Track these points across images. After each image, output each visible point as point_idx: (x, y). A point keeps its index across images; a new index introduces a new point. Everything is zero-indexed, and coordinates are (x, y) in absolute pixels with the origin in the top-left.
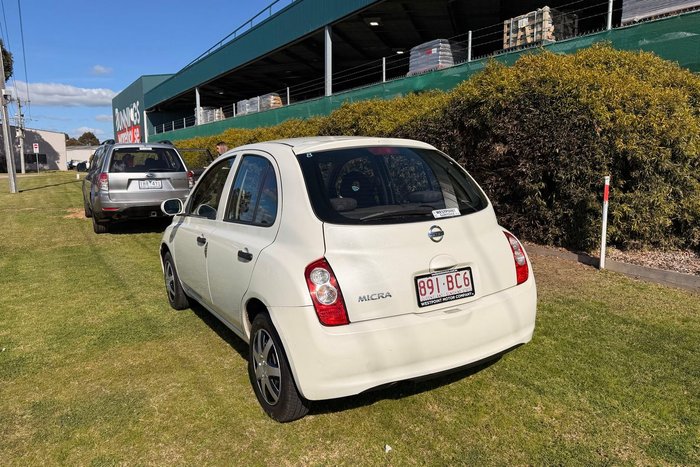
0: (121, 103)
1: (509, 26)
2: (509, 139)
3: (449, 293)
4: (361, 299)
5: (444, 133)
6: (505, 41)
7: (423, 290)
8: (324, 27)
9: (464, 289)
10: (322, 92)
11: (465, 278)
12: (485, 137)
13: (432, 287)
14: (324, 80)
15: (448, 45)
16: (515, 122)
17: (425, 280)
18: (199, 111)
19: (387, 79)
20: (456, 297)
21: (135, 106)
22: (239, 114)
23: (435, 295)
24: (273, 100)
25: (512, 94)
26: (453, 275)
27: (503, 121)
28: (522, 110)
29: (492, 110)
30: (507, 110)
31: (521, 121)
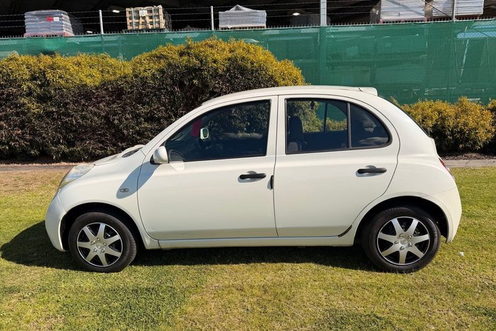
1: (130, 12)
6: (128, 24)
15: (68, 17)
27: (218, 83)
28: (231, 77)
29: (211, 75)
30: (221, 76)
31: (231, 84)
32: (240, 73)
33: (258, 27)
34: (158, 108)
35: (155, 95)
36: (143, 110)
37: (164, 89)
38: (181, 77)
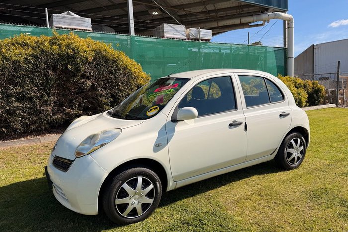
27: (88, 68)
28: (98, 64)
29: (82, 62)
30: (90, 63)
31: (97, 69)
32: (105, 62)
33: (87, 30)
34: (31, 88)
35: (28, 77)
36: (14, 90)
37: (38, 71)
38: (55, 62)
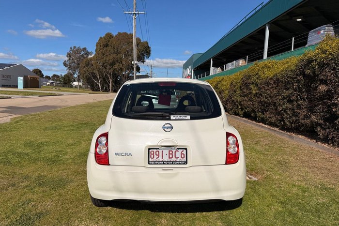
0: (185, 66)
2: (329, 82)
3: (169, 160)
4: (116, 154)
5: (295, 78)
7: (152, 156)
8: (265, 25)
9: (180, 159)
10: (262, 57)
11: (182, 154)
12: (316, 81)
13: (159, 155)
14: (263, 51)
15: (332, 28)
16: (332, 72)
17: (155, 150)
18: (212, 68)
19: (294, 48)
20: (173, 163)
21: (190, 67)
22: (227, 69)
23: (160, 159)
24: (241, 62)
25: (331, 54)
26: (174, 151)
